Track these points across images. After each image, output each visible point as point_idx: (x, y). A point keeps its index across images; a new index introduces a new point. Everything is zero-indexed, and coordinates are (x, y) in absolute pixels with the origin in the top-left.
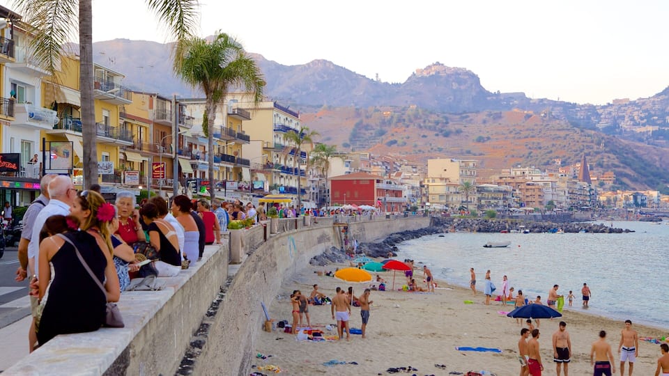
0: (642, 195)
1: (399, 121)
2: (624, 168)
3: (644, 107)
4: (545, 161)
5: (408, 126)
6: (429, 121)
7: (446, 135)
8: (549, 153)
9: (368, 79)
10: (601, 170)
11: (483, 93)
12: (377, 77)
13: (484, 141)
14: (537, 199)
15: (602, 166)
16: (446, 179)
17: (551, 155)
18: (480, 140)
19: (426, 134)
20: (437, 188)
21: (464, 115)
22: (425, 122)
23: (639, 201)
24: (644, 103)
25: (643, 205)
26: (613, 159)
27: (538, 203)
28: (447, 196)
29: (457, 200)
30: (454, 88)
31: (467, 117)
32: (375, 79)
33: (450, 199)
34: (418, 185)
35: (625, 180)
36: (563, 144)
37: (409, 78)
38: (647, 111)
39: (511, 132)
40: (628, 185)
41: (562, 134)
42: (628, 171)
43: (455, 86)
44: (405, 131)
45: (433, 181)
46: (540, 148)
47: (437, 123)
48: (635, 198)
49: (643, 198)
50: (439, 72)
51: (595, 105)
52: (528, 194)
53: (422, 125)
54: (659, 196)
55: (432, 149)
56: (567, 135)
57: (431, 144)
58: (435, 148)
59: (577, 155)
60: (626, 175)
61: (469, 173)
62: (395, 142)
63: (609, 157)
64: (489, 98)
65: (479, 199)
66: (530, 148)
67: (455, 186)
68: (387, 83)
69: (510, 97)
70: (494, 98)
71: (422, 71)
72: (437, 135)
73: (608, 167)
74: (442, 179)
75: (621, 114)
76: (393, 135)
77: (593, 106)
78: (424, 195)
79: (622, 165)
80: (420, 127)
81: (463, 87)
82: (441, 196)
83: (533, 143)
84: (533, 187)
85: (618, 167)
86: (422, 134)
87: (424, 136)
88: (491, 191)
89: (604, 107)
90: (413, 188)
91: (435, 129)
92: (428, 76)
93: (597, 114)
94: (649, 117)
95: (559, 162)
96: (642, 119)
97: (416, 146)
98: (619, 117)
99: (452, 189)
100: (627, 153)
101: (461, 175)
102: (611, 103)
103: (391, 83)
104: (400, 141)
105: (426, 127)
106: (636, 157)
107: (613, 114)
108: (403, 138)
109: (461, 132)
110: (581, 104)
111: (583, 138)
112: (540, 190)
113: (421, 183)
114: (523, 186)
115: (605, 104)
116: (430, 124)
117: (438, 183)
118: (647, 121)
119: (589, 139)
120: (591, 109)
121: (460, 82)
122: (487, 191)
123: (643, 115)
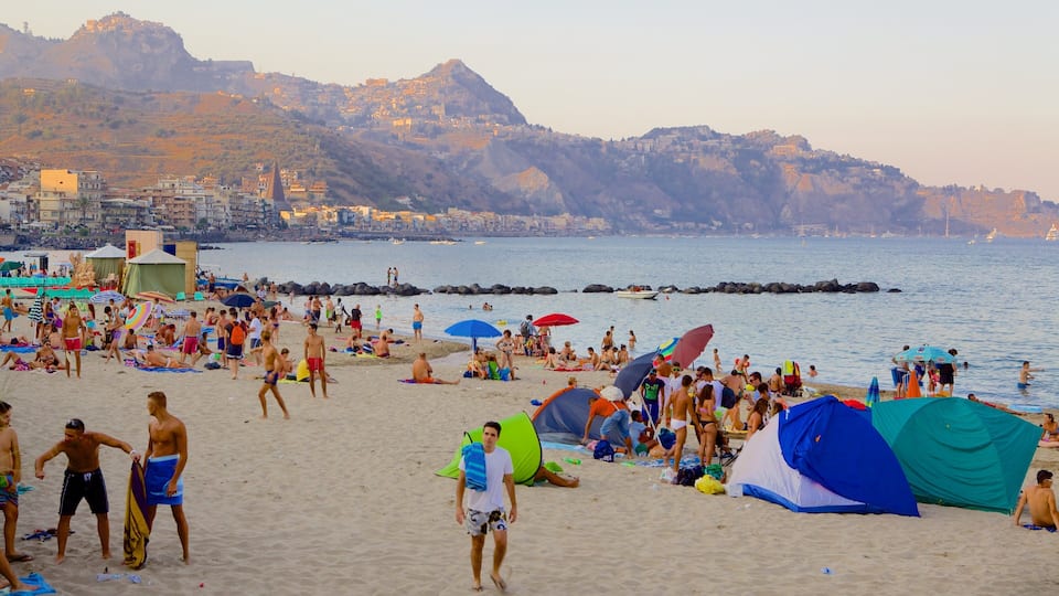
0: (350, 211)
1: (47, 103)
2: (342, 176)
3: (405, 92)
4: (243, 165)
5: (59, 112)
6: (91, 106)
7: (115, 126)
8: (249, 154)
9: (12, 30)
10: (312, 179)
11: (187, 61)
12: (26, 27)
13: (167, 137)
14: (187, 216)
15: (314, 174)
16: (60, 193)
17: (252, 157)
18: (162, 134)
19: (85, 124)
20: (49, 204)
21: (147, 96)
22: (84, 106)
23: (345, 219)
24: (405, 87)
25: (350, 223)
26: (330, 165)
27: (188, 221)
28: (62, 213)
29: (73, 217)
30: (145, 51)
31: (153, 99)
32: (22, 31)
33: (65, 215)
34: (25, 200)
35: (341, 192)
36: (269, 144)
37: (77, 33)
38: (409, 96)
39: (204, 125)
40: (344, 199)
41: (270, 129)
42: (348, 181)
43: (146, 49)
44: (54, 117)
45: (45, 195)
46: (240, 148)
47: (102, 109)
48: (340, 215)
49: (351, 215)
50: (122, 28)
51: (343, 85)
52: (177, 210)
53: (80, 110)
54: (370, 213)
55: (92, 145)
56: (277, 132)
57: (91, 139)
58: (97, 144)
59: (285, 158)
60: (343, 186)
61: (90, 186)
62: (40, 133)
63: (325, 163)
64: (195, 69)
65: (104, 216)
66: (227, 148)
67: (71, 201)
68: (41, 39)
69: (227, 68)
70: (204, 69)
71: (96, 24)
72: (102, 125)
73: (322, 175)
74: (56, 193)
75: (375, 100)
76: (37, 123)
77: (339, 87)
78: (33, 211)
79: (340, 173)
80: (77, 113)
81: (157, 51)
82: (54, 212)
83: (232, 141)
84: (182, 202)
85: (335, 175)
86: (79, 123)
87: (82, 126)
88: (119, 207)
89: (354, 89)
90: (17, 203)
91: (99, 117)
92: (105, 31)
93: (345, 98)
94: (411, 106)
95: (260, 167)
96: (403, 108)
97: (70, 140)
98: (374, 104)
99: (68, 205)
100: (352, 158)
101: (79, 189)
102: (364, 84)
103: (48, 39)
104: (46, 132)
105: (85, 114)
106: (364, 162)
107: (366, 100)
108: (50, 129)
109: (136, 122)
110: (324, 83)
111: (296, 137)
112: (191, 206)
113: (28, 197)
114: (170, 201)
115: (357, 86)
116: (91, 110)
117: (51, 197)
118: (409, 111)
119: (302, 138)
120: (337, 90)
121: (153, 43)
122: (114, 207)
123: (403, 103)
